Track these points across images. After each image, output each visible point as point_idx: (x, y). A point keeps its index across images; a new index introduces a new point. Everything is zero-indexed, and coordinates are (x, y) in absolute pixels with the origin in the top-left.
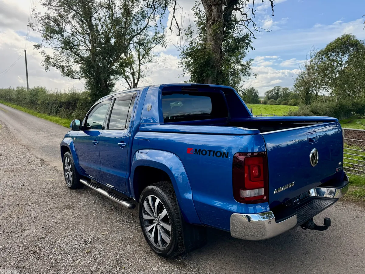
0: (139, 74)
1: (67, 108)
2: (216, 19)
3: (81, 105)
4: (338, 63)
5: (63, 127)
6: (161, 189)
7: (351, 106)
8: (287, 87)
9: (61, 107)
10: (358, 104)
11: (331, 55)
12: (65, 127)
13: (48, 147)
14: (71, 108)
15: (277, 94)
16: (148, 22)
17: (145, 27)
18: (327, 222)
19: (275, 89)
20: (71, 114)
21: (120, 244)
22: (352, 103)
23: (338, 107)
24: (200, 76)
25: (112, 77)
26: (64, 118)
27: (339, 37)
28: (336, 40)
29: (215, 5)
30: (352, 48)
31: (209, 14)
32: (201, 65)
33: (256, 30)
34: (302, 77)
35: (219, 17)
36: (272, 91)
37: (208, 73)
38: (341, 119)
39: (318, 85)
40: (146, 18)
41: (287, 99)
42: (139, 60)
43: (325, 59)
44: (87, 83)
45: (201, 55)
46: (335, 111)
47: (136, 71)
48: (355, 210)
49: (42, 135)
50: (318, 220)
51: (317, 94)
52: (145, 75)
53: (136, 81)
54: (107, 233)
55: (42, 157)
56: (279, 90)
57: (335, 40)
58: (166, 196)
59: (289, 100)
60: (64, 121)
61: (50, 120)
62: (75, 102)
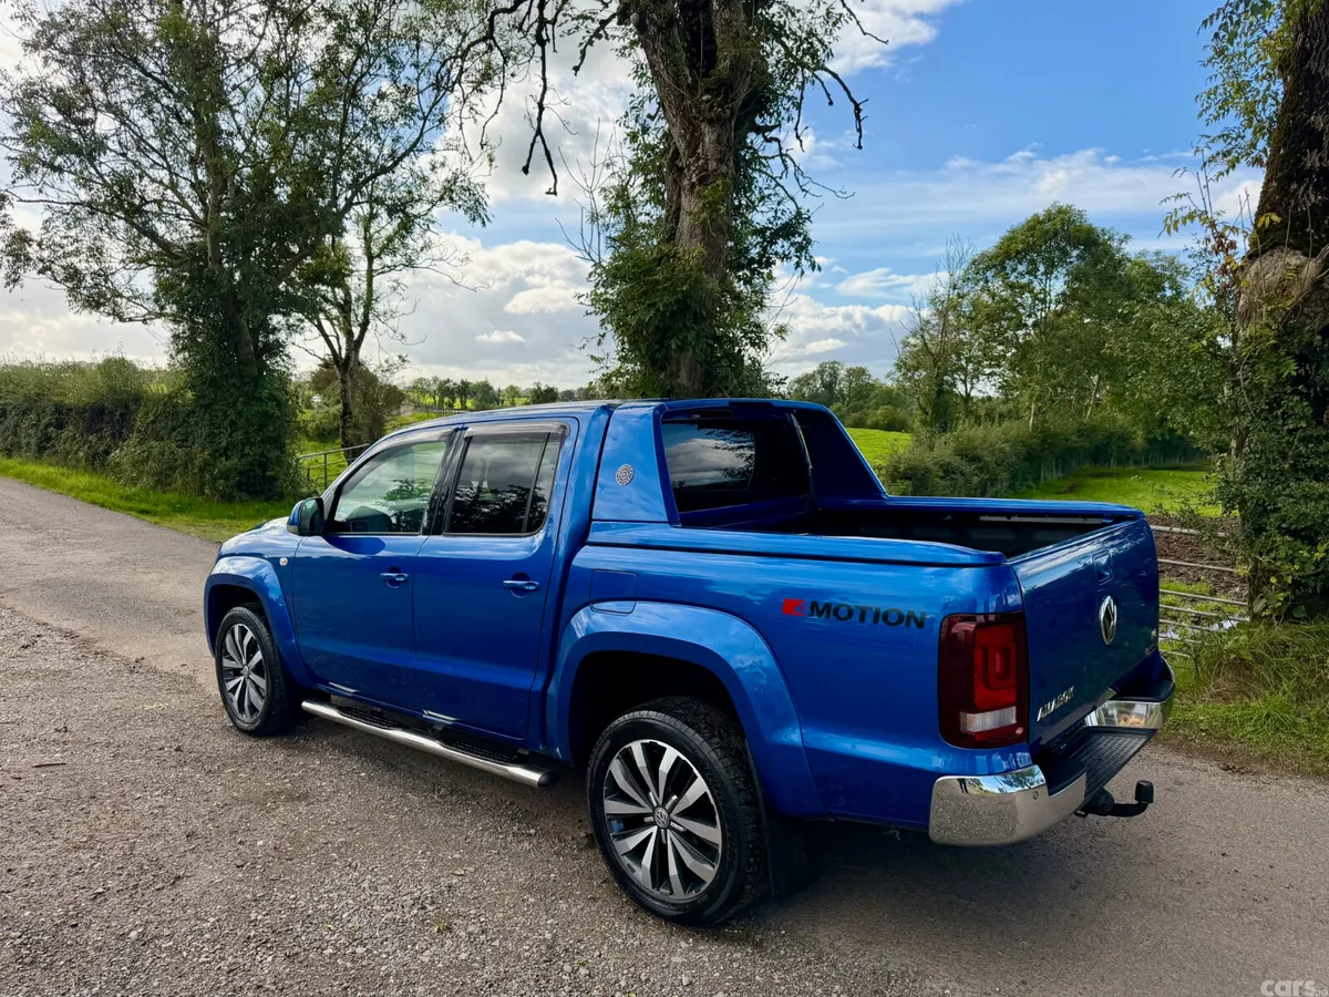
0: (368, 307)
1: (89, 430)
2: (712, 165)
3: (153, 422)
4: (1035, 298)
5: (82, 507)
6: (680, 719)
7: (1074, 438)
8: (863, 365)
9: (60, 426)
10: (1094, 429)
11: (1014, 270)
12: (94, 503)
13: (65, 583)
14: (107, 431)
15: (829, 386)
16: (421, 134)
17: (411, 149)
18: (1144, 793)
19: (821, 372)
20: (107, 453)
21: (532, 900)
22: (1076, 425)
23: (1035, 440)
24: (656, 347)
25: (276, 319)
26: (75, 467)
27: (1036, 215)
28: (1028, 222)
29: (710, 122)
30: (1075, 253)
31: (688, 147)
32: (665, 312)
33: (803, 190)
34: (922, 336)
35: (720, 161)
36: (812, 376)
37: (686, 337)
38: (1045, 479)
39: (970, 366)
40: (415, 118)
41: (861, 408)
42: (366, 258)
43: (996, 284)
44: (176, 337)
45: (667, 279)
46: (1028, 453)
47: (358, 299)
48: (1168, 764)
49: (12, 537)
50: (1121, 788)
51: (968, 395)
52: (392, 314)
53: (356, 331)
54: (472, 869)
55: (65, 625)
56: (834, 375)
57: (1024, 222)
58: (702, 740)
59: (868, 408)
60: (83, 480)
61: (18, 476)
62: (127, 407)
